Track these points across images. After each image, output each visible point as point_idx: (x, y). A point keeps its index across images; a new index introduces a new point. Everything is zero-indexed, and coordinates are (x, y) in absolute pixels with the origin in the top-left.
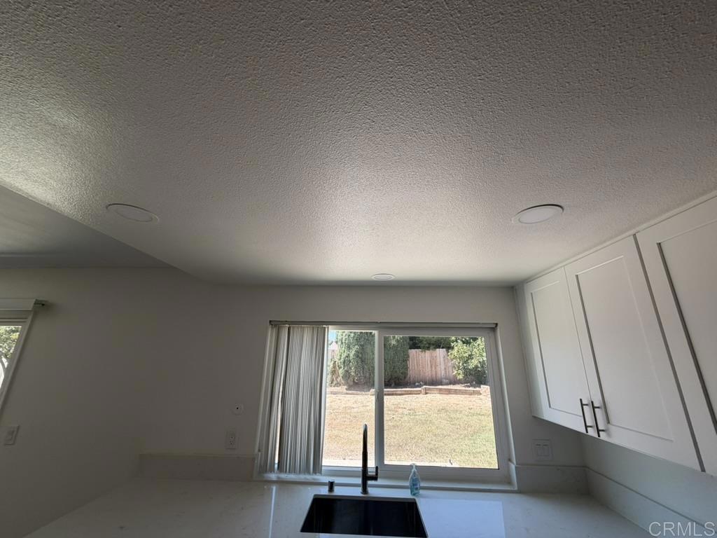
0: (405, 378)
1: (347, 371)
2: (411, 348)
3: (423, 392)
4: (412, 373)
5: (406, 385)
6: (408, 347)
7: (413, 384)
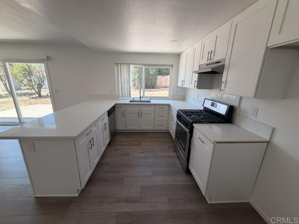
0: (155, 86)
1: (134, 83)
2: (158, 75)
3: (161, 90)
4: (158, 84)
5: (156, 88)
6: (157, 75)
7: (158, 88)
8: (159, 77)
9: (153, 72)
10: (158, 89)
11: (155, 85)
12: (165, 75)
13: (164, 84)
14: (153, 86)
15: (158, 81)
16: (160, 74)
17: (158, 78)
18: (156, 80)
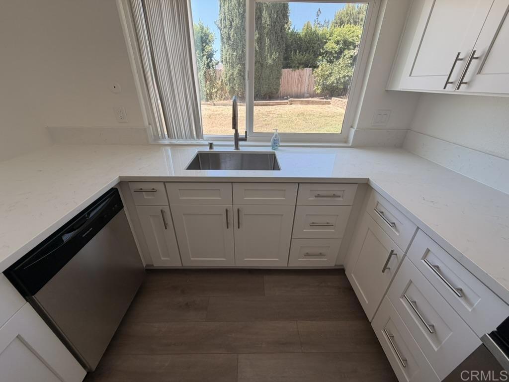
0: (277, 93)
2: (284, 68)
3: (289, 103)
4: (282, 89)
5: (277, 98)
6: (282, 67)
7: (282, 98)
8: (285, 72)
9: (274, 60)
10: (281, 100)
11: (277, 90)
12: (298, 68)
13: (294, 89)
14: (272, 94)
15: (283, 81)
16: (287, 66)
17: (283, 74)
18: (278, 78)
